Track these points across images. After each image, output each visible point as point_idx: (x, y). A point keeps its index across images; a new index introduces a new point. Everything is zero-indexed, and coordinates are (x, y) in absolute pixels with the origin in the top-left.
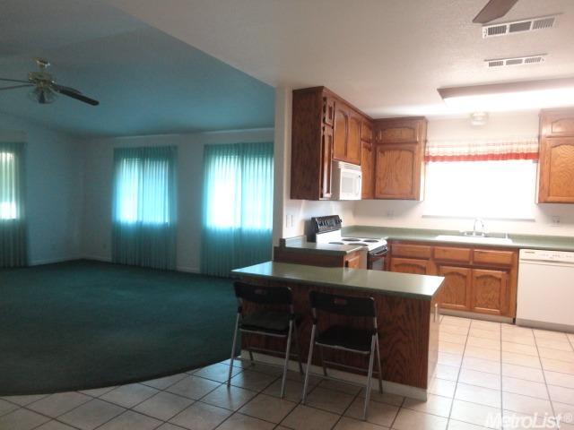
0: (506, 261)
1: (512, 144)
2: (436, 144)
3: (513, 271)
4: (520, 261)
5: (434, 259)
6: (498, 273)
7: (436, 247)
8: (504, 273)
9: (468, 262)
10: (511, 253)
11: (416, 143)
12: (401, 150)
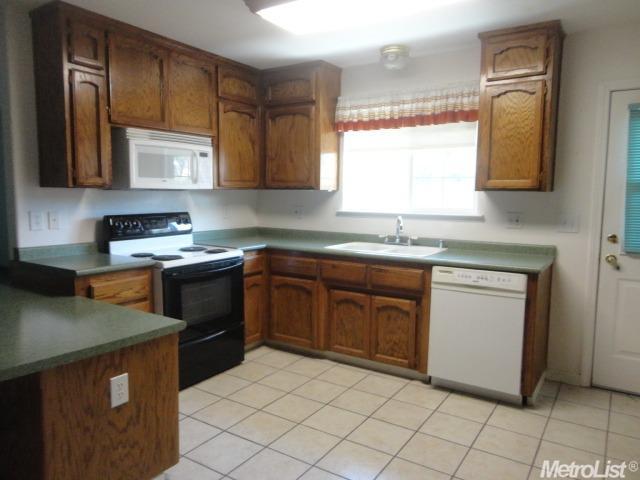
0: (414, 284)
1: (447, 97)
2: (348, 104)
3: (424, 301)
4: (433, 285)
5: (323, 280)
6: (405, 304)
7: (325, 261)
8: (414, 303)
9: (365, 285)
10: (421, 271)
11: (313, 102)
12: (294, 114)
